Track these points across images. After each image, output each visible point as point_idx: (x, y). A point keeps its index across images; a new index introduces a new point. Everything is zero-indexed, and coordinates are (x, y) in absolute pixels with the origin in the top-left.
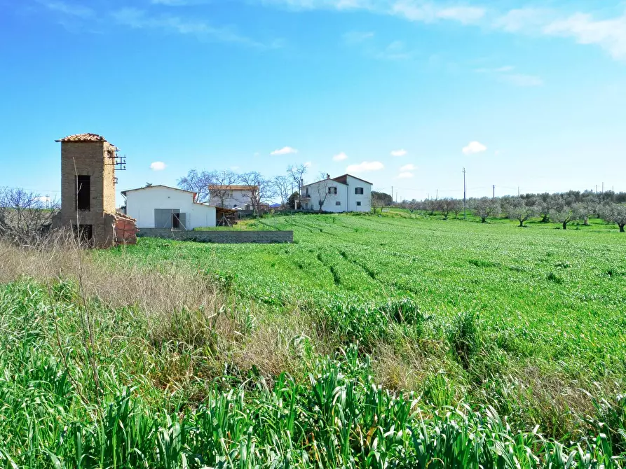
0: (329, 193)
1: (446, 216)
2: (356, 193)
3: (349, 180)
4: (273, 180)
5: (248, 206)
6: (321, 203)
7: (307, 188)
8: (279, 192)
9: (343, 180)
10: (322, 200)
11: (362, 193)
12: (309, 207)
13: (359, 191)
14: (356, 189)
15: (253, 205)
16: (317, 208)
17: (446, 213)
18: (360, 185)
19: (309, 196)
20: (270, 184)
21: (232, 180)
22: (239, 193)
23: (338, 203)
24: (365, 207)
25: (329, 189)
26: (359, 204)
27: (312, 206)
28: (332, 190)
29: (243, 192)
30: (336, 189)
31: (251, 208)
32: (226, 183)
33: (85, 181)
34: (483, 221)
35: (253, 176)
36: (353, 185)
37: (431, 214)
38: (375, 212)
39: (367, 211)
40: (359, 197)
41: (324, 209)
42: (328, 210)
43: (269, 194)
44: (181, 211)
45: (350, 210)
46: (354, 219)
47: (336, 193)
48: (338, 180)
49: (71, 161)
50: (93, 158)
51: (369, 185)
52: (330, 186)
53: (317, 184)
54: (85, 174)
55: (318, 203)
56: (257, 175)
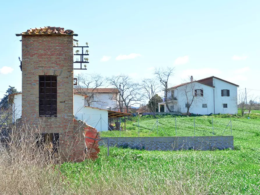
0: (196, 95)
2: (222, 95)
3: (215, 82)
4: (141, 83)
6: (188, 106)
7: (173, 89)
8: (146, 94)
9: (209, 82)
10: (190, 102)
11: (228, 95)
12: (175, 110)
13: (225, 93)
14: (222, 91)
16: (184, 110)
18: (226, 87)
19: (176, 99)
21: (99, 83)
22: (106, 96)
23: (205, 106)
24: (232, 109)
26: (225, 106)
27: (179, 109)
28: (199, 92)
30: (202, 91)
32: (92, 86)
33: (48, 82)
35: (121, 78)
36: (219, 87)
38: (243, 113)
39: (234, 113)
40: (226, 99)
41: (191, 111)
42: (195, 112)
43: (138, 96)
45: (216, 113)
46: (226, 121)
47: (202, 95)
48: (202, 81)
49: (35, 58)
50: (60, 55)
51: (236, 86)
52: (197, 88)
53: (184, 87)
54: (51, 73)
55: (185, 106)
56: (125, 79)
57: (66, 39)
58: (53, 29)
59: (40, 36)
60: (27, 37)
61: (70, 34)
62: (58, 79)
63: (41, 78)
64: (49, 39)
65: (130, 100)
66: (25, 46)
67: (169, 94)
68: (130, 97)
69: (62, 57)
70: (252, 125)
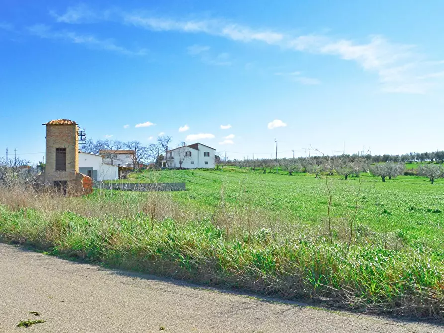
0: (186, 155)
1: (265, 171)
2: (205, 155)
3: (200, 146)
4: (148, 146)
5: (129, 165)
6: (181, 163)
7: (171, 151)
8: (152, 154)
9: (195, 146)
10: (182, 160)
11: (209, 155)
12: (173, 165)
13: (207, 154)
14: (205, 153)
15: (134, 164)
16: (178, 166)
17: (264, 169)
18: (207, 150)
19: (173, 158)
20: (146, 149)
21: (119, 146)
22: (124, 156)
23: (192, 163)
24: (211, 165)
25: (186, 152)
26: (207, 163)
27: (175, 165)
28: (189, 153)
29: (127, 155)
30: (191, 152)
31: (132, 166)
32: (114, 148)
33: (61, 151)
34: (291, 174)
35: (134, 144)
36: (203, 150)
37: (254, 170)
38: (218, 168)
39: (212, 168)
40: (207, 159)
41: (183, 167)
42: (186, 167)
43: (146, 156)
44: (94, 169)
45: (200, 167)
46: (206, 174)
47: (191, 155)
48: (190, 146)
49: (53, 138)
50: (68, 136)
51: (213, 150)
52: (186, 150)
53: (178, 150)
54: (62, 146)
55: (179, 162)
56: (137, 143)
57: (71, 127)
58: (65, 120)
59: (56, 125)
60: (48, 125)
61: (74, 124)
62: (67, 150)
63: (57, 149)
64: (62, 127)
65: (140, 158)
66: (47, 130)
67: (169, 155)
68: (140, 156)
69: (69, 137)
70: (217, 176)
